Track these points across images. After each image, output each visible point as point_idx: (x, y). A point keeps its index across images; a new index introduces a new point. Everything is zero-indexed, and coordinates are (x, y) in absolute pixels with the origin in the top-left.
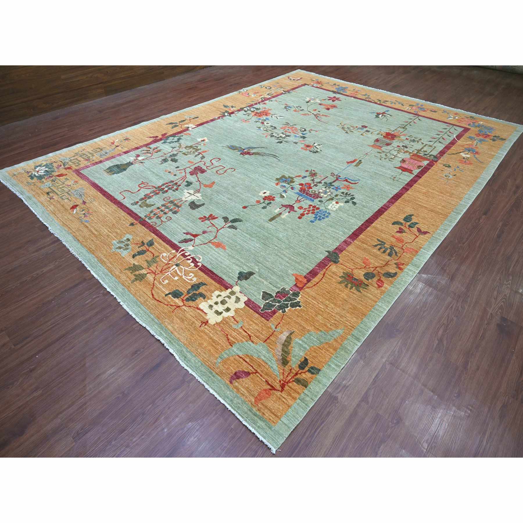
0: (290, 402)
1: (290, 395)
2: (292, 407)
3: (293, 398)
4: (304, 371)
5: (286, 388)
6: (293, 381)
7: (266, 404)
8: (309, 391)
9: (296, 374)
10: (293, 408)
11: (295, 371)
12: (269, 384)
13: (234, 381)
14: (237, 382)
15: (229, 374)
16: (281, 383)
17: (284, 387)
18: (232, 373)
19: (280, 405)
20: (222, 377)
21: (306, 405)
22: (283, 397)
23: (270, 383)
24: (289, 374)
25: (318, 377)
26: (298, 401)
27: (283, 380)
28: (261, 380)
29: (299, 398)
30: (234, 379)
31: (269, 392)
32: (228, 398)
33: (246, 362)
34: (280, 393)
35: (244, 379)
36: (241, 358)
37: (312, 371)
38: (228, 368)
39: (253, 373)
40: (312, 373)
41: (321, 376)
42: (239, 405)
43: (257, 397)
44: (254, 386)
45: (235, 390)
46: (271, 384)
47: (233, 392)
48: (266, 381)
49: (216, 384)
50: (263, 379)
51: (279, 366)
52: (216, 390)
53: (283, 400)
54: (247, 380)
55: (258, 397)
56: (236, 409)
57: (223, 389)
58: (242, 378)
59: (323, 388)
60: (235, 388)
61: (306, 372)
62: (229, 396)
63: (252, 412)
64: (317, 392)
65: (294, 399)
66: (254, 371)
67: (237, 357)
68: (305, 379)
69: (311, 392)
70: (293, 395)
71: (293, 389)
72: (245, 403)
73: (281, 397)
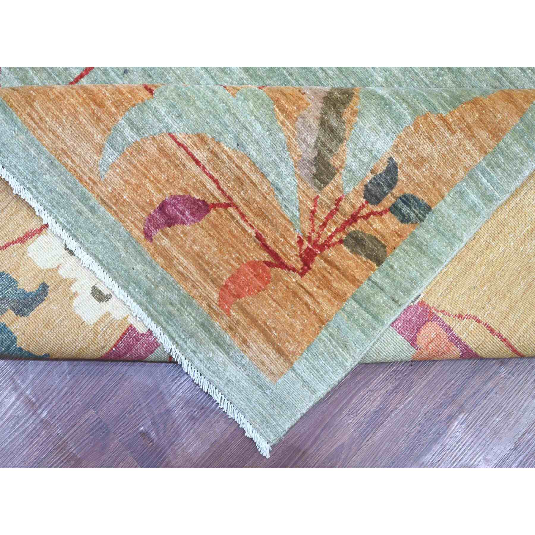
0: (326, 306)
1: (328, 286)
2: (332, 324)
3: (337, 295)
4: (378, 209)
5: (318, 263)
6: (341, 241)
7: (253, 310)
8: (388, 276)
9: (354, 218)
10: (332, 328)
11: (353, 206)
12: (266, 247)
13: (157, 234)
14: (167, 235)
15: (143, 209)
16: (304, 247)
17: (312, 260)
18: (151, 203)
19: (294, 315)
20: (121, 215)
21: (375, 317)
22: (307, 292)
23: (269, 243)
24: (331, 215)
25: (419, 232)
26: (351, 305)
27: (309, 239)
28: (244, 230)
29: (354, 297)
30: (157, 227)
31: (265, 271)
32: (137, 283)
33: (197, 162)
34: (298, 277)
35: (188, 227)
36: (180, 145)
37: (405, 210)
38: (139, 187)
39: (220, 205)
40: (404, 219)
41: (428, 231)
42: (171, 308)
43: (226, 286)
44: (220, 250)
45: (160, 260)
46: (273, 247)
47: (153, 268)
48: (259, 236)
49: (101, 239)
50: (247, 228)
51: (302, 187)
52: (100, 256)
53: (307, 298)
54: (200, 230)
55: (231, 287)
56: (162, 320)
57: (124, 255)
58: (183, 223)
59: (432, 269)
60: (161, 254)
61: (386, 212)
62: (142, 277)
63: (211, 334)
64: (412, 280)
65: (340, 297)
66: (223, 200)
67: (168, 141)
68: (379, 237)
69: (393, 280)
70: (335, 284)
71: (338, 269)
72: (190, 304)
73: (300, 292)
